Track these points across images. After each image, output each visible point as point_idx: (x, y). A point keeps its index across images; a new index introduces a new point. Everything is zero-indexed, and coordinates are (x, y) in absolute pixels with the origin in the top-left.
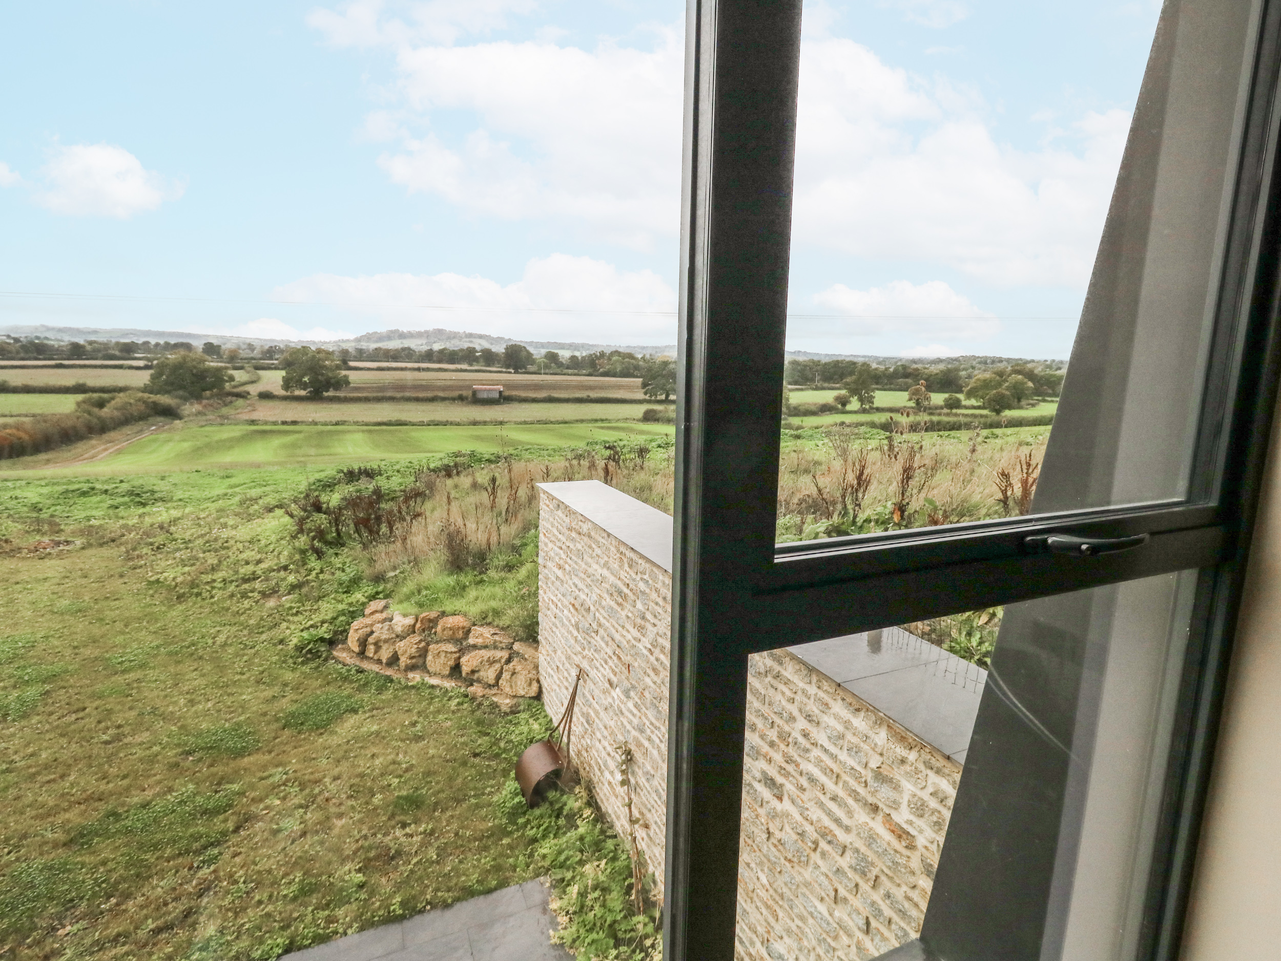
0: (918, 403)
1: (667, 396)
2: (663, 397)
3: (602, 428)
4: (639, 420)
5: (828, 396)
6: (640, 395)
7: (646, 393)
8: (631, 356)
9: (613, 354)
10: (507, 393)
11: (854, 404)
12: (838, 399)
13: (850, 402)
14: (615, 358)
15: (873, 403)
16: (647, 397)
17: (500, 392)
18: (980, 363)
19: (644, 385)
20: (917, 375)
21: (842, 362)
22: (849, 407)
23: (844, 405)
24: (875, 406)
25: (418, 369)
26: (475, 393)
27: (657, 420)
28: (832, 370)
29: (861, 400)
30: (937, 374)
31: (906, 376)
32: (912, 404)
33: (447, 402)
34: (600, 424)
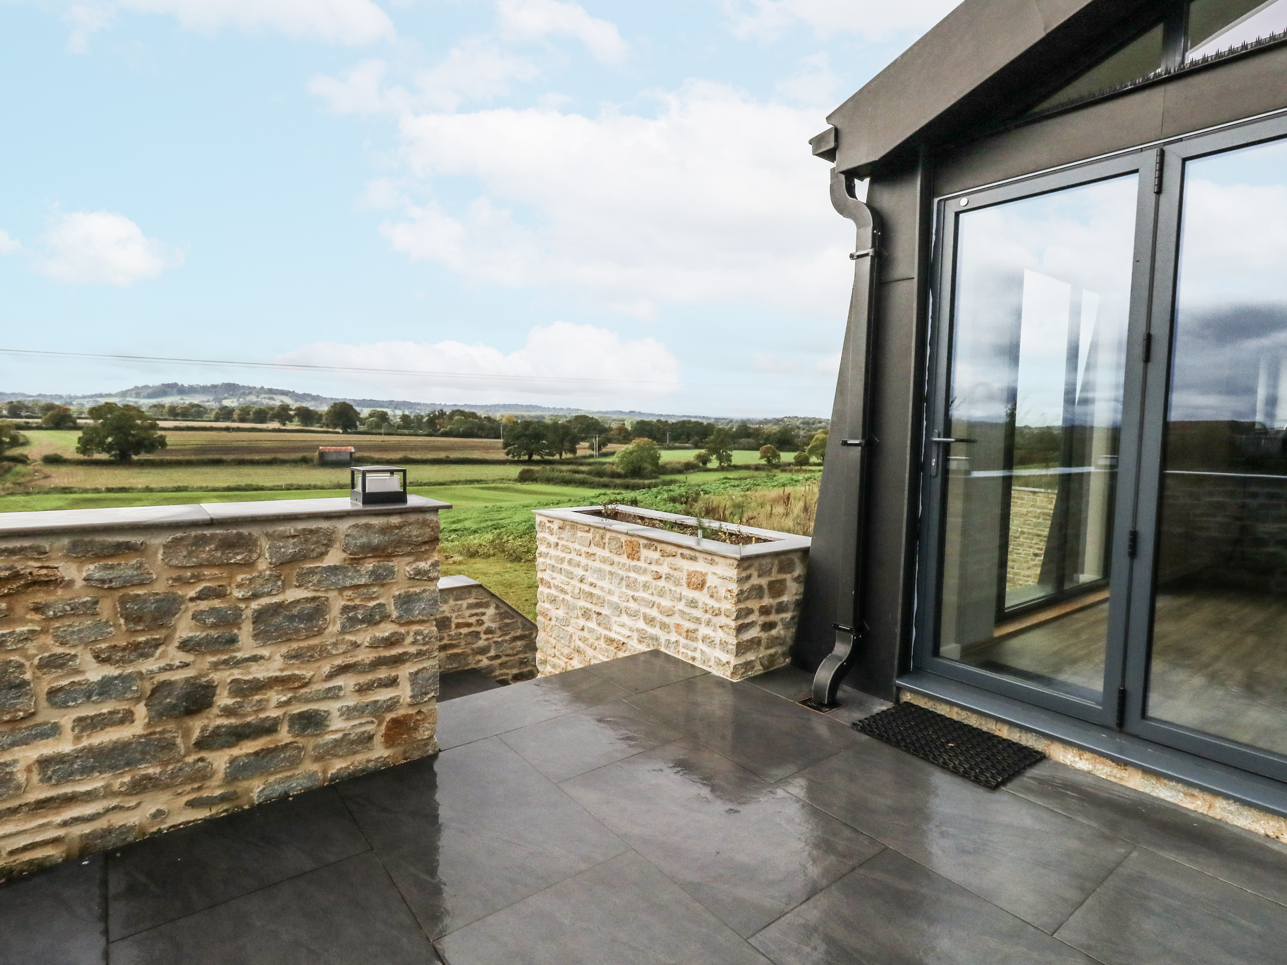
0: (769, 461)
1: (530, 456)
2: (526, 458)
3: (483, 488)
4: (516, 480)
5: (688, 455)
6: (502, 456)
7: (508, 454)
8: (474, 415)
9: (454, 413)
10: (358, 455)
11: (714, 463)
12: (699, 457)
13: (710, 461)
14: (456, 418)
15: (731, 461)
16: (510, 457)
17: (351, 453)
18: (803, 423)
19: (506, 445)
20: (758, 435)
21: (689, 422)
22: (709, 466)
23: (705, 463)
24: (732, 464)
25: (227, 429)
26: (322, 454)
27: (535, 480)
28: (679, 430)
29: (720, 458)
30: (775, 434)
31: (748, 435)
32: (763, 462)
33: (288, 465)
34: (477, 485)
